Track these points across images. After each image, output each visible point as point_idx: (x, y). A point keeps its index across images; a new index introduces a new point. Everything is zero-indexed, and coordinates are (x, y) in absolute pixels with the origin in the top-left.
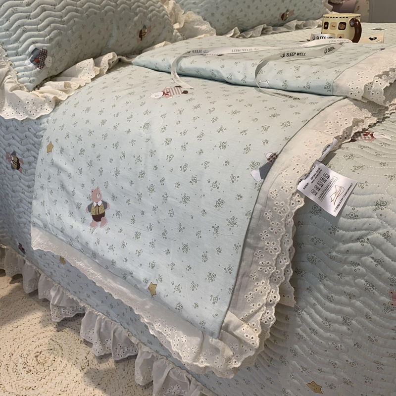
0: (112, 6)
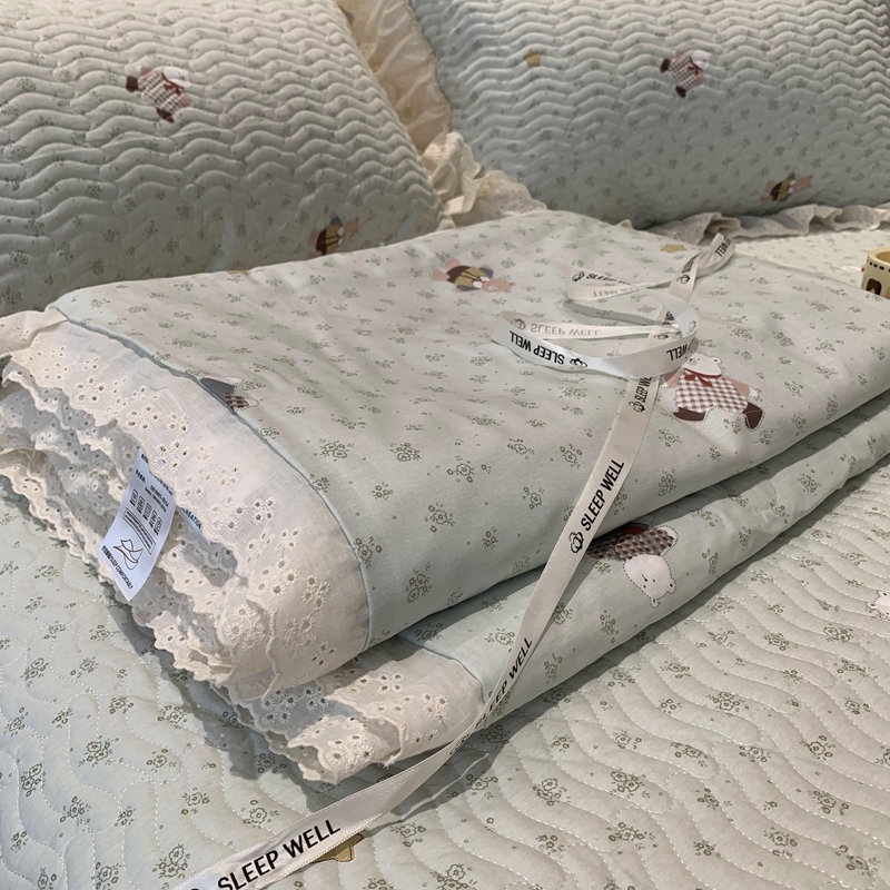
0: (227, 170)
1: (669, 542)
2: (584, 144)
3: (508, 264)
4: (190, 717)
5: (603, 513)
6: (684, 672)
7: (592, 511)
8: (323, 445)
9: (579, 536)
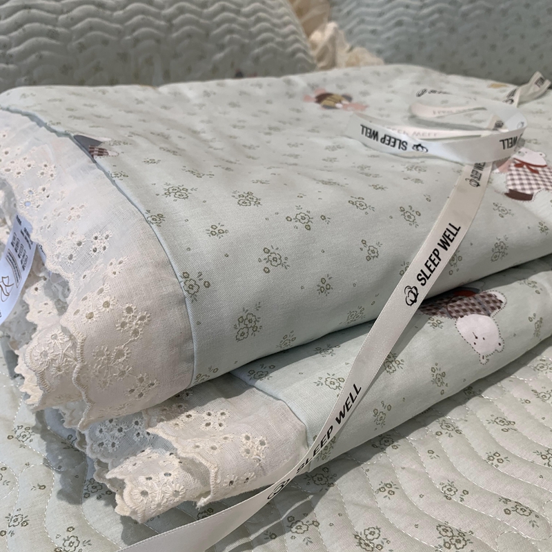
0: (157, 28)
1: (498, 304)
2: (427, 30)
3: (365, 94)
4: (37, 437)
5: (438, 271)
6: (510, 426)
7: (429, 268)
8: (167, 188)
9: (414, 291)
